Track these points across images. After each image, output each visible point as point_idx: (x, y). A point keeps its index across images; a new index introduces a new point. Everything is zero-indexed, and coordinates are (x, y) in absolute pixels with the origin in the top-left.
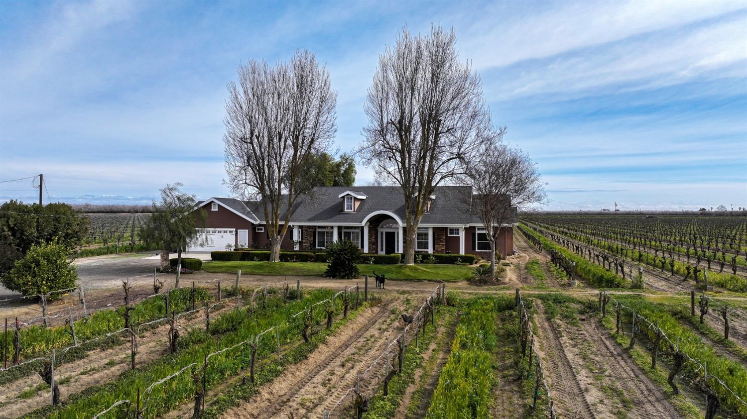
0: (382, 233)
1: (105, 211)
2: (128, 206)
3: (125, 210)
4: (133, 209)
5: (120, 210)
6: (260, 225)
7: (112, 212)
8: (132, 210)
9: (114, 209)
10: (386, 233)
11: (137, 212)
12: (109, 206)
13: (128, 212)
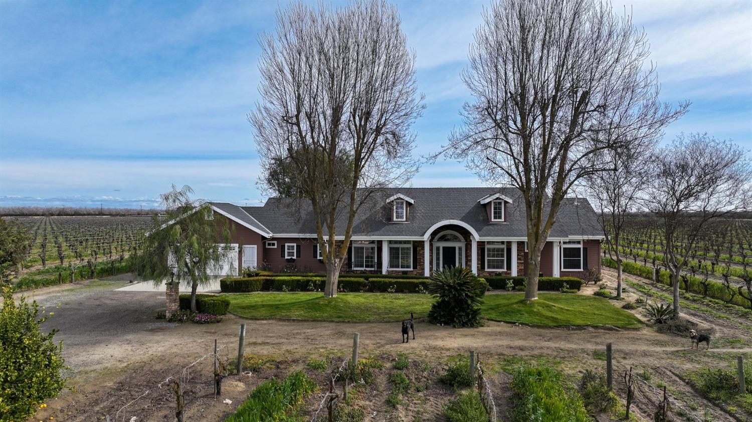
0: (438, 249)
1: (13, 213)
2: (41, 208)
3: (38, 213)
4: (48, 211)
5: (32, 213)
6: (273, 239)
7: (23, 215)
8: (47, 213)
9: (25, 212)
10: (443, 248)
11: (52, 215)
12: (19, 209)
13: (42, 215)
